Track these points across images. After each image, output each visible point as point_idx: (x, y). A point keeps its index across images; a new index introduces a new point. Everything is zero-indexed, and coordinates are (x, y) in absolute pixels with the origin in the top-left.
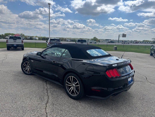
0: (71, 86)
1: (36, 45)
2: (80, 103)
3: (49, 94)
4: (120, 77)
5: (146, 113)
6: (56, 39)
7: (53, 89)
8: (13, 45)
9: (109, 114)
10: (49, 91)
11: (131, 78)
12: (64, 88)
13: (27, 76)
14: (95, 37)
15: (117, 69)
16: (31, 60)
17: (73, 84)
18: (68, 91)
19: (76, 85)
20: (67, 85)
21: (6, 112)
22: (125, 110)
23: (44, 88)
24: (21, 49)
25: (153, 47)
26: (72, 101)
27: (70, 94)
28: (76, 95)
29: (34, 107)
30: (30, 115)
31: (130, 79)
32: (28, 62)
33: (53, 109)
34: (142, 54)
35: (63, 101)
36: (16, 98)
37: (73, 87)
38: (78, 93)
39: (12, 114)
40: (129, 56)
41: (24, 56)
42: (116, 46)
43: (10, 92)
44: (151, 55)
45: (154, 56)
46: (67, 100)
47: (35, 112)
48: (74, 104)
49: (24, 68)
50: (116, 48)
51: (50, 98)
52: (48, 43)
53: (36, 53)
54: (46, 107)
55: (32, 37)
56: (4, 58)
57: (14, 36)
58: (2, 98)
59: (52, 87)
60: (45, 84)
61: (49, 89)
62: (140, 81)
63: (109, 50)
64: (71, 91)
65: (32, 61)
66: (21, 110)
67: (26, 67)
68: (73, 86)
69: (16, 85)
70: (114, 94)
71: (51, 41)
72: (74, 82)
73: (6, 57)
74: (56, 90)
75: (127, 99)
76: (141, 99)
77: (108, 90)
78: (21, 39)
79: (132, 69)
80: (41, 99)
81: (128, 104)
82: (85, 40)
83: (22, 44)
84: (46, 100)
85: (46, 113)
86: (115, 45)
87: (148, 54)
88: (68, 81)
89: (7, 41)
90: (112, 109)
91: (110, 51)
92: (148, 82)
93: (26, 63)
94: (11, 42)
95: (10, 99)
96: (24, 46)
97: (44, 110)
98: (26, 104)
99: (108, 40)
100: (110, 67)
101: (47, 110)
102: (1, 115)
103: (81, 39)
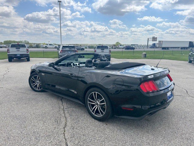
0: (94, 104)
1: (45, 55)
2: (107, 125)
3: (67, 115)
4: (158, 91)
5: (191, 135)
6: (69, 46)
7: (72, 108)
8: (16, 55)
9: (144, 138)
10: (66, 112)
11: (170, 91)
12: (85, 107)
13: (37, 93)
14: (118, 42)
15: (153, 81)
16: (41, 73)
17: (97, 102)
18: (91, 111)
19: (101, 102)
20: (89, 103)
21: (14, 140)
22: (164, 133)
23: (60, 108)
24: (26, 60)
25: (192, 52)
26: (97, 123)
27: (94, 114)
28: (102, 116)
29: (49, 132)
30: (45, 142)
31: (169, 94)
32: (38, 76)
33: (74, 134)
34: (178, 61)
35: (85, 123)
36: (25, 122)
37: (97, 106)
38: (104, 113)
39: (22, 142)
40: (162, 65)
41: (32, 69)
42: (145, 53)
43: (16, 114)
44: (189, 62)
45: (193, 63)
46: (90, 122)
47: (51, 138)
48: (100, 127)
49: (32, 84)
50: (145, 55)
51: (69, 119)
52: (60, 51)
53: (48, 64)
54: (65, 131)
55: (39, 44)
56: (6, 72)
57: (17, 44)
58: (7, 122)
59: (69, 106)
60: (60, 102)
61: (66, 109)
62: (180, 96)
63: (137, 57)
64: (95, 110)
65: (43, 74)
66: (33, 137)
67: (35, 82)
68: (97, 104)
69: (24, 105)
70: (150, 113)
71: (64, 48)
72: (99, 100)
73: (9, 71)
74: (74, 109)
75: (165, 118)
76: (183, 117)
77: (143, 108)
78: (26, 47)
79: (171, 80)
80: (57, 122)
81: (167, 125)
82: (106, 46)
83: (27, 53)
84: (64, 123)
85: (65, 139)
86: (144, 51)
87: (186, 61)
88: (90, 98)
89: (8, 51)
90: (148, 132)
91: (139, 59)
92: (190, 96)
93: (35, 77)
94: (13, 51)
95: (17, 123)
96: (30, 56)
97: (62, 135)
98: (38, 129)
99: (135, 45)
100: (145, 79)
101: (66, 135)
102: (9, 143)
103: (100, 44)
